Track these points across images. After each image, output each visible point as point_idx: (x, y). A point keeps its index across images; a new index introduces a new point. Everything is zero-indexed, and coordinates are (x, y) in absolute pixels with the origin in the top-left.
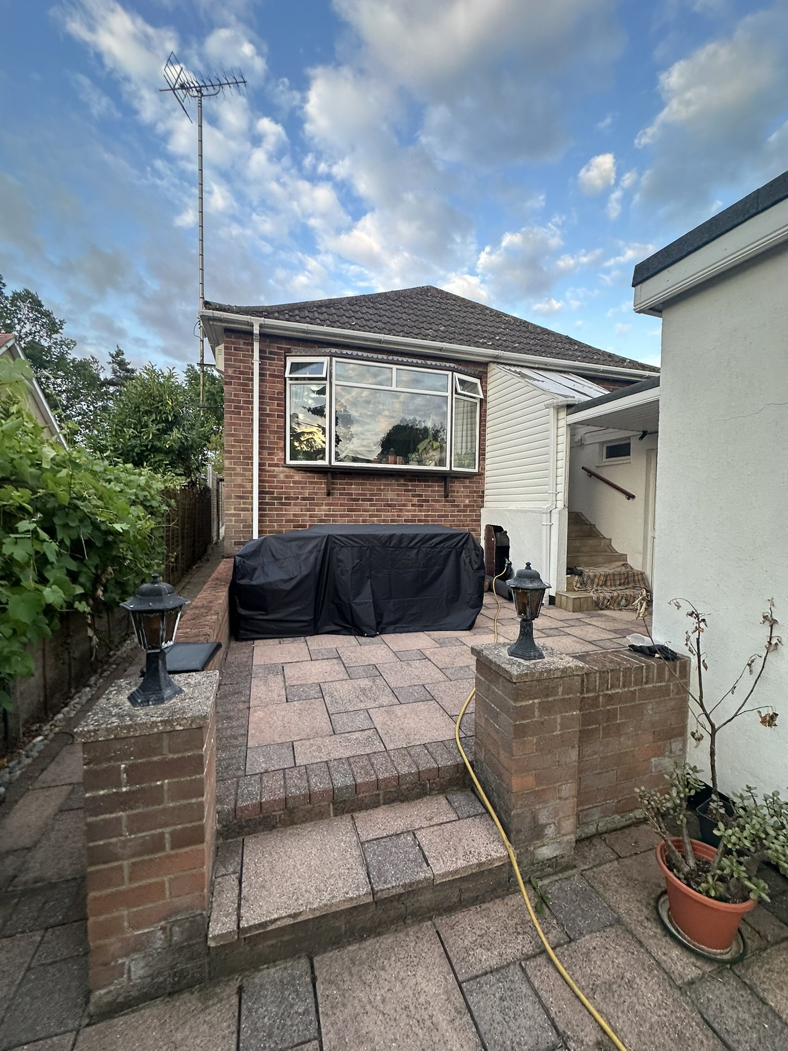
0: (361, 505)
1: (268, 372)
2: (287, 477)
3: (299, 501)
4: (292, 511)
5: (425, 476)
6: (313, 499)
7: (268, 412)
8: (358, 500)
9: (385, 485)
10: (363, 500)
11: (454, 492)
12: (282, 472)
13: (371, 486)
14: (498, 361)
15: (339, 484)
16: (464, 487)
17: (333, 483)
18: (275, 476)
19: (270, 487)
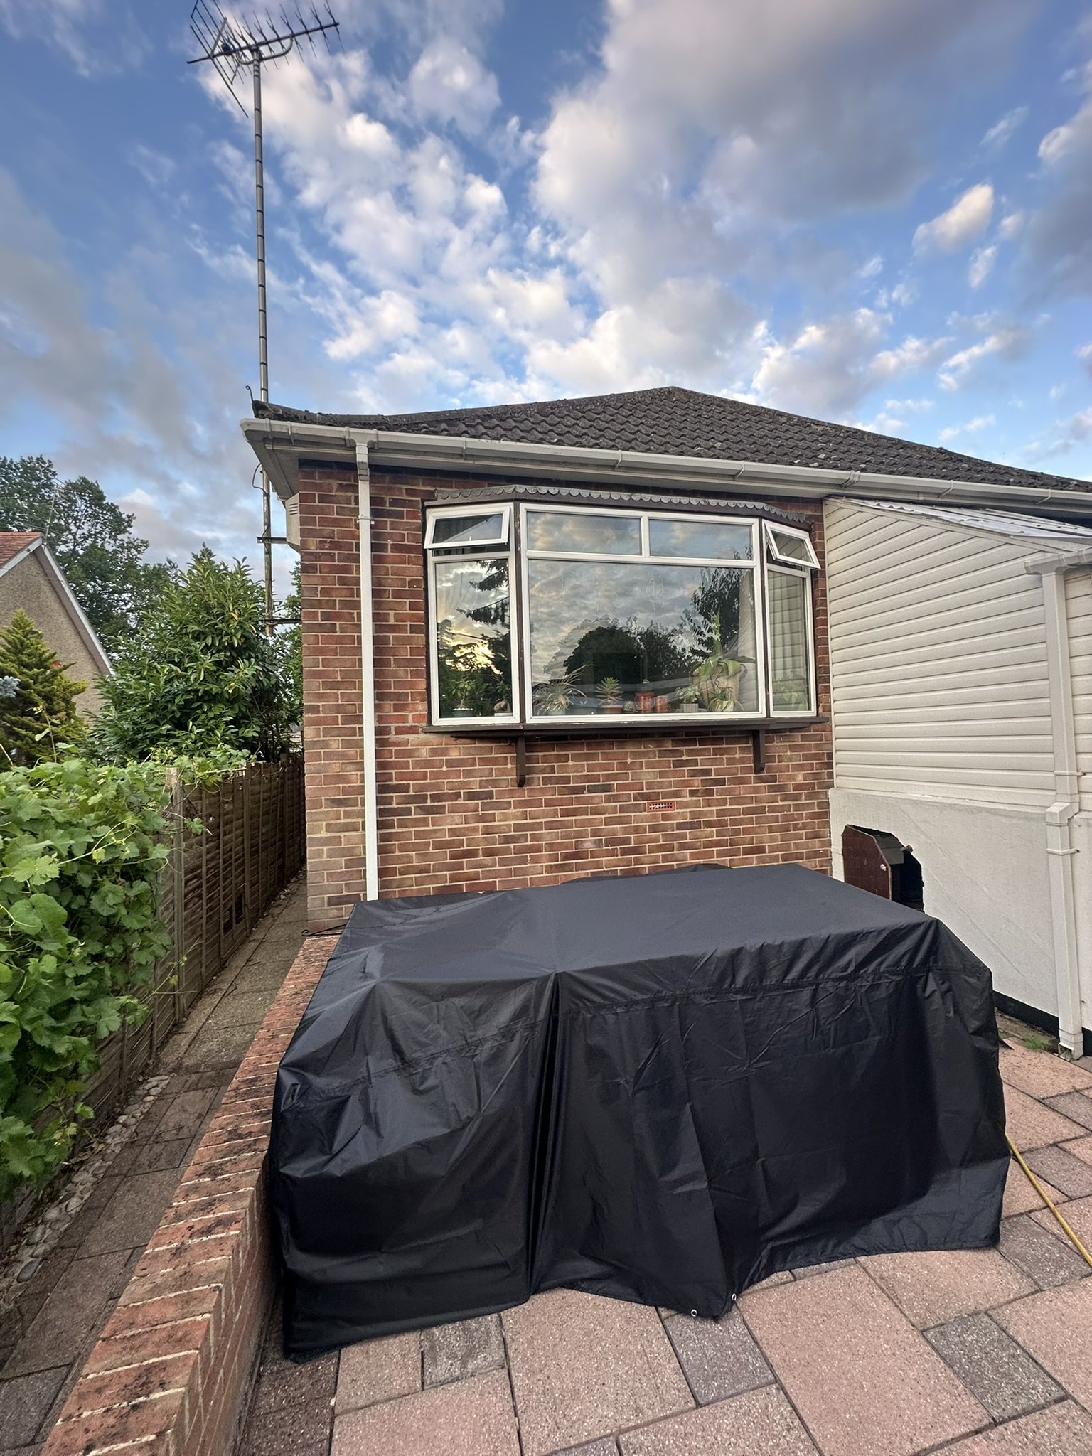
0: (588, 801)
1: (390, 542)
2: (434, 752)
3: (461, 801)
4: (449, 822)
5: (714, 733)
6: (490, 795)
7: (392, 622)
8: (580, 790)
9: (635, 755)
10: (592, 790)
11: (771, 759)
12: (425, 744)
13: (606, 760)
14: (846, 492)
15: (543, 759)
16: (792, 748)
17: (529, 759)
18: (410, 753)
19: (400, 777)
